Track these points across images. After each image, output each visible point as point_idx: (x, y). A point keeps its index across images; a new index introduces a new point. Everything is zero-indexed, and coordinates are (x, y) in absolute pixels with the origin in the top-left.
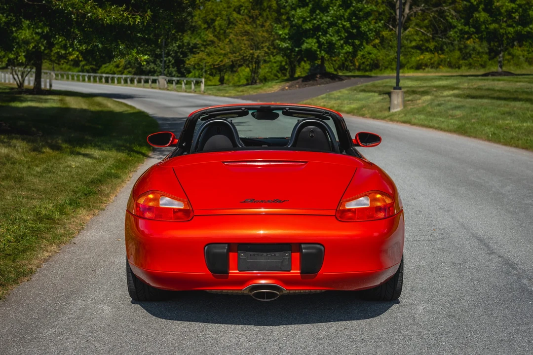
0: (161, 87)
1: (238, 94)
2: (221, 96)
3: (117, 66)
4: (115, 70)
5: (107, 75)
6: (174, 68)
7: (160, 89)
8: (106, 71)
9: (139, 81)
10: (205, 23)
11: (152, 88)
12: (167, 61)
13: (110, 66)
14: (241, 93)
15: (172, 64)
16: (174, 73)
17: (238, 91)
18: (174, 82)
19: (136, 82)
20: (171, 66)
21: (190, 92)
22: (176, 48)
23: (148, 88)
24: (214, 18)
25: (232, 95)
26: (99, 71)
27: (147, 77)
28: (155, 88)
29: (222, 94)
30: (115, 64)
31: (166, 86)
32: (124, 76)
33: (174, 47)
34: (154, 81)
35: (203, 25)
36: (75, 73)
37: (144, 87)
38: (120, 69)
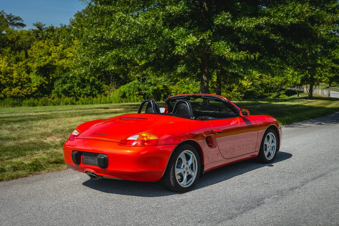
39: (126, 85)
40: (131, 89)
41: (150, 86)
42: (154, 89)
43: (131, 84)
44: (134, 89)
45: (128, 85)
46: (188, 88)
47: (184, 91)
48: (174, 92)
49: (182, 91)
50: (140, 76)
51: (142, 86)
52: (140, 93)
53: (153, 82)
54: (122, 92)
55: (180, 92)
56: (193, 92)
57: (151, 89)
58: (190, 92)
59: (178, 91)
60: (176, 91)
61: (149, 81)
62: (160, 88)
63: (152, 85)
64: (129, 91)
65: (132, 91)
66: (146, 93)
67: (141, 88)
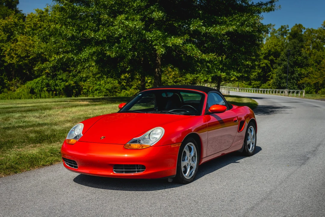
0: (286, 95)
1: (321, 98)
2: (312, 99)
3: (269, 85)
4: (268, 87)
5: (262, 89)
6: (296, 85)
7: (285, 95)
8: (264, 87)
9: (275, 92)
10: (316, 63)
11: (281, 95)
12: (293, 82)
13: (266, 85)
14: (323, 98)
15: (295, 84)
16: (296, 88)
17: (321, 97)
18: (291, 92)
19: (274, 92)
20: (295, 85)
21: (298, 97)
22: (297, 76)
23: (279, 95)
24: (321, 60)
25: (318, 98)
26: (260, 88)
27: (279, 90)
28: (283, 95)
29: (312, 98)
30: (268, 84)
31: (287, 94)
32: (269, 90)
33: (296, 75)
34: (282, 92)
35: (315, 63)
36: (250, 89)
37: (278, 95)
38: (270, 87)
39: (33, 81)
40: (39, 85)
41: (61, 82)
42: (66, 85)
43: (39, 80)
44: (42, 85)
45: (35, 81)
46: (100, 85)
47: (96, 88)
48: (85, 89)
49: (93, 88)
50: (50, 72)
51: (52, 81)
52: (48, 89)
53: (64, 78)
54: (30, 88)
55: (92, 89)
56: (105, 88)
57: (62, 85)
58: (102, 88)
59: (90, 87)
60: (88, 87)
61: (60, 77)
62: (71, 84)
63: (63, 81)
64: (37, 87)
65: (40, 87)
66: (57, 89)
67: (51, 84)
